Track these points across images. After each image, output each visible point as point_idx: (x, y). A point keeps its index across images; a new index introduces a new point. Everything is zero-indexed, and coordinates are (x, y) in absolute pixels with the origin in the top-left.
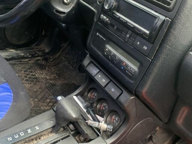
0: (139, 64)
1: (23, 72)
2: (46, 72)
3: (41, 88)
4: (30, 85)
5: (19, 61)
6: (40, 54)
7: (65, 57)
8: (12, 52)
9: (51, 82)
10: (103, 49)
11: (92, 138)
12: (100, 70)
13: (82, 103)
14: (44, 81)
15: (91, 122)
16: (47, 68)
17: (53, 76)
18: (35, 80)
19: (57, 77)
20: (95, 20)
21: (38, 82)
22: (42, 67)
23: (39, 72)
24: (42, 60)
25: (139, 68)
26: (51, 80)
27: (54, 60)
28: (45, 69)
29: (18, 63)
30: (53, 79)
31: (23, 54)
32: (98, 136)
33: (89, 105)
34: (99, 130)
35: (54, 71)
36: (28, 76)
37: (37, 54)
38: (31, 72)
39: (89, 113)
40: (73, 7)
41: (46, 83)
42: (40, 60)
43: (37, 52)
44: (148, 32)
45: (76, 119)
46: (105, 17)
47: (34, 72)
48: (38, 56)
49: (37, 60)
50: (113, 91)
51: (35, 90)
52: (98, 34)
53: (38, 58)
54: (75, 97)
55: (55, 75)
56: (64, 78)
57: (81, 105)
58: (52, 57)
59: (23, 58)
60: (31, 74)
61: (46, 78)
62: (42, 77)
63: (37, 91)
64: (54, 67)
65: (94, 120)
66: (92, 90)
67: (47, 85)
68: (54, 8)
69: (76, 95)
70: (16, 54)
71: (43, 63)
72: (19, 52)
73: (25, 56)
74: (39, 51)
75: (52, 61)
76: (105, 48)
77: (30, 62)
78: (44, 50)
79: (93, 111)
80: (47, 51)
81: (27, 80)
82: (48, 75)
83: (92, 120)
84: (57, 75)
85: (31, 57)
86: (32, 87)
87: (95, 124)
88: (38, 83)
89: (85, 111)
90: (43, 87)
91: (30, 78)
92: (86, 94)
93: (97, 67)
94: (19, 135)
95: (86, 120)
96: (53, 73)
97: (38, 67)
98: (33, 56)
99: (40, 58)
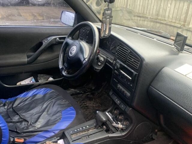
0: (130, 93)
1: (79, 103)
2: (93, 102)
3: (90, 112)
4: (83, 111)
5: (76, 96)
6: (89, 90)
7: (105, 92)
8: (73, 90)
9: (96, 108)
10: (117, 87)
11: (115, 132)
12: (117, 97)
13: (111, 116)
14: (92, 108)
15: (114, 124)
16: (93, 100)
17: (97, 105)
18: (86, 108)
19: (100, 105)
20: (113, 73)
21: (89, 108)
22: (90, 99)
23: (88, 102)
24: (91, 94)
25: (130, 95)
26: (96, 107)
27: (97, 94)
28: (92, 100)
29: (76, 97)
30: (98, 107)
31: (78, 92)
32: (118, 131)
33: (115, 117)
34: (118, 128)
35: (98, 101)
36: (82, 105)
37: (87, 91)
38: (84, 103)
39: (114, 121)
40: (103, 67)
41: (93, 110)
42: (89, 94)
43: (87, 90)
44: (131, 78)
45: (105, 121)
46: (116, 72)
47: (86, 102)
48: (88, 92)
49: (87, 95)
50: (122, 106)
51: (87, 113)
52: (114, 79)
53: (87, 94)
54: (107, 113)
55: (99, 104)
56: (105, 106)
57: (110, 117)
58: (96, 92)
59: (79, 94)
60: (84, 104)
61: (93, 106)
62: (91, 105)
63: (88, 114)
64: (98, 99)
65: (116, 124)
66: (117, 109)
67: (94, 110)
68: (94, 68)
69: (108, 112)
70: (75, 91)
71: (91, 96)
72: (76, 90)
73: (80, 92)
74: (88, 89)
75: (97, 95)
76: (117, 86)
77: (83, 96)
78: (91, 88)
79: (116, 120)
80: (93, 88)
81: (81, 108)
82: (95, 104)
83: (115, 123)
84: (100, 104)
85: (84, 93)
86: (85, 112)
87: (117, 125)
88: (88, 110)
89: (112, 120)
90: (92, 112)
91: (83, 106)
92: (113, 111)
93: (116, 95)
94: (80, 129)
95: (112, 124)
96: (97, 103)
97: (88, 99)
98: (85, 92)
99: (89, 93)
